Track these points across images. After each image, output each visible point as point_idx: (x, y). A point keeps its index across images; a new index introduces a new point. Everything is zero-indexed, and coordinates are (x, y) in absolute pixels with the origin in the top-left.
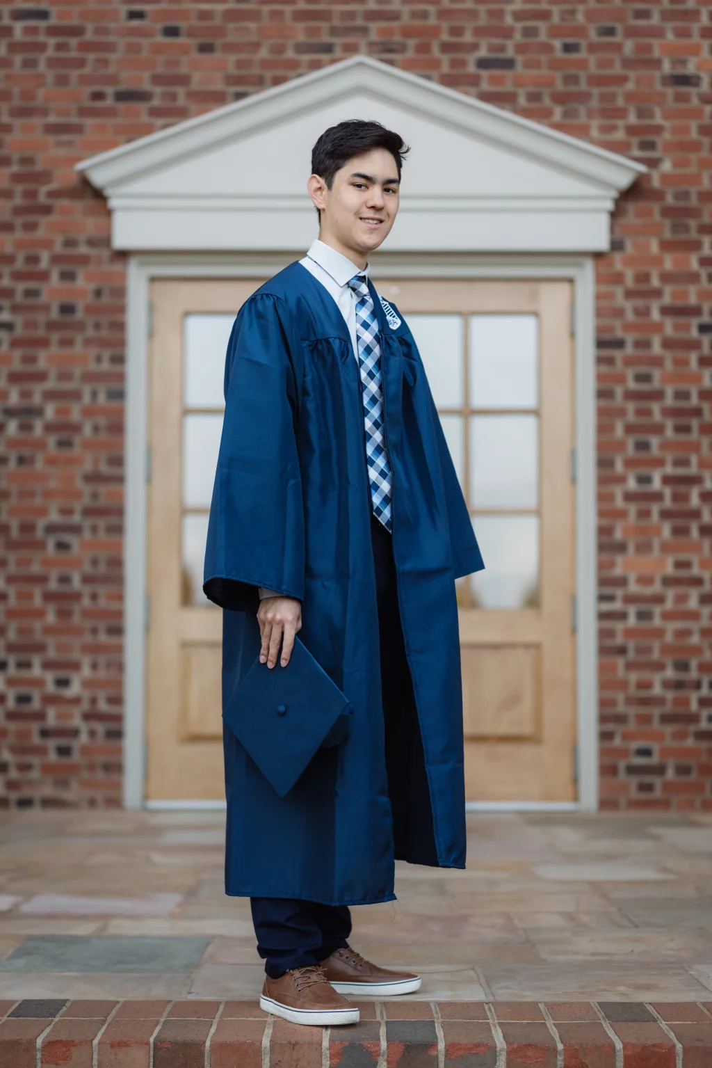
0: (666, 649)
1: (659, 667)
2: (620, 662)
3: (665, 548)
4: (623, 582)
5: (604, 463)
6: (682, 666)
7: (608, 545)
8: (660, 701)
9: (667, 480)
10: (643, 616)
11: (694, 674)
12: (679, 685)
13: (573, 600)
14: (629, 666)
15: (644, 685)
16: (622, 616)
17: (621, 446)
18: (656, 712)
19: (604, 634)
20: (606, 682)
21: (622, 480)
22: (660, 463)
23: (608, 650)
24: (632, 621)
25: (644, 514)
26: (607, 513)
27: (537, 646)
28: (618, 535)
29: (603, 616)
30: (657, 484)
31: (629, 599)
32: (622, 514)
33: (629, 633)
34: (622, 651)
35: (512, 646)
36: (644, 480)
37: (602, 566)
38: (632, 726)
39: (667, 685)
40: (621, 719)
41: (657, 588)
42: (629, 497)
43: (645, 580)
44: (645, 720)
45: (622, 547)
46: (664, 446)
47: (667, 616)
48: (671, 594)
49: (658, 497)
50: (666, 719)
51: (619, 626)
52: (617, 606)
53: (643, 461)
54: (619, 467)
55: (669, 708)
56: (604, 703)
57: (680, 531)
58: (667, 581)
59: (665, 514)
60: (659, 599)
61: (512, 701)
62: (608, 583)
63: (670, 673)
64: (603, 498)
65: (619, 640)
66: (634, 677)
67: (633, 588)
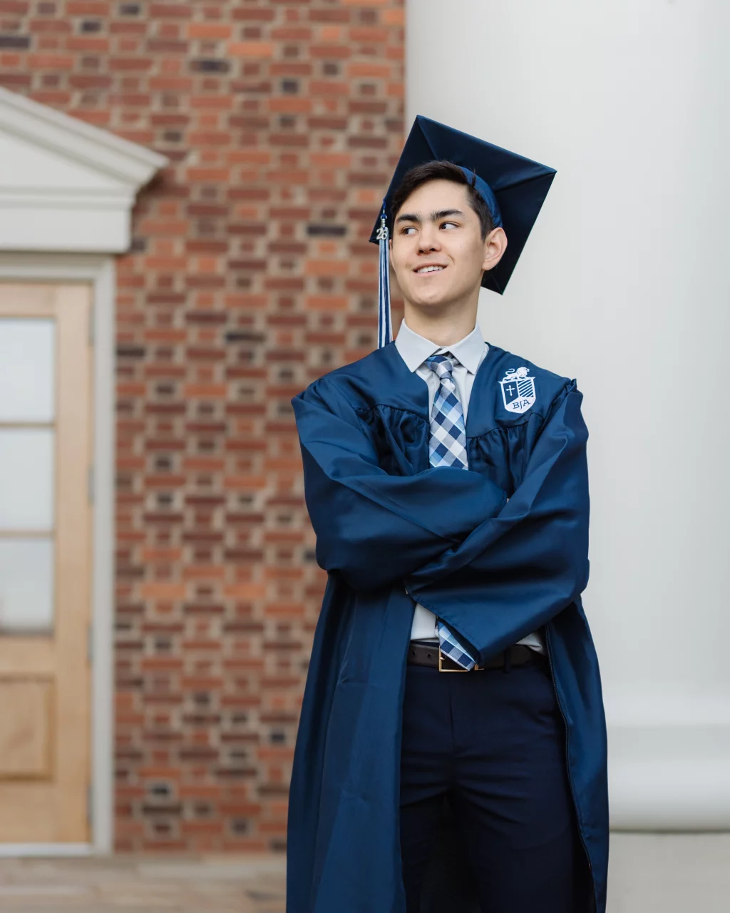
0: (186, 682)
1: (177, 700)
2: (136, 696)
3: (187, 574)
4: (139, 609)
5: (122, 483)
6: (202, 699)
7: (126, 570)
8: (177, 737)
9: (190, 501)
10: (163, 646)
11: (214, 706)
12: (198, 720)
13: (89, 629)
14: (148, 699)
15: (162, 720)
16: (138, 646)
17: (139, 463)
18: (173, 748)
19: (121, 665)
20: (123, 716)
21: (140, 499)
22: (180, 481)
23: (125, 682)
24: (150, 651)
25: (164, 537)
26: (125, 537)
27: (47, 680)
28: (137, 558)
29: (120, 646)
30: (178, 504)
31: (148, 628)
32: (140, 537)
33: (147, 664)
34: (138, 683)
35: (23, 679)
36: (165, 500)
37: (121, 592)
38: (149, 763)
39: (188, 719)
40: (136, 756)
41: (176, 616)
42: (149, 518)
43: (164, 608)
44: (161, 756)
45: (138, 573)
46: (188, 463)
47: (188, 646)
48: (191, 623)
49: (178, 518)
50: (185, 755)
51: (135, 658)
52: (134, 635)
53: (163, 479)
54: (138, 485)
55: (188, 743)
56: (121, 740)
57: (203, 556)
58: (189, 609)
59: (187, 537)
60: (178, 628)
61: (23, 736)
62: (125, 611)
63: (190, 707)
64: (121, 519)
65: (136, 671)
66: (151, 711)
67: (152, 615)
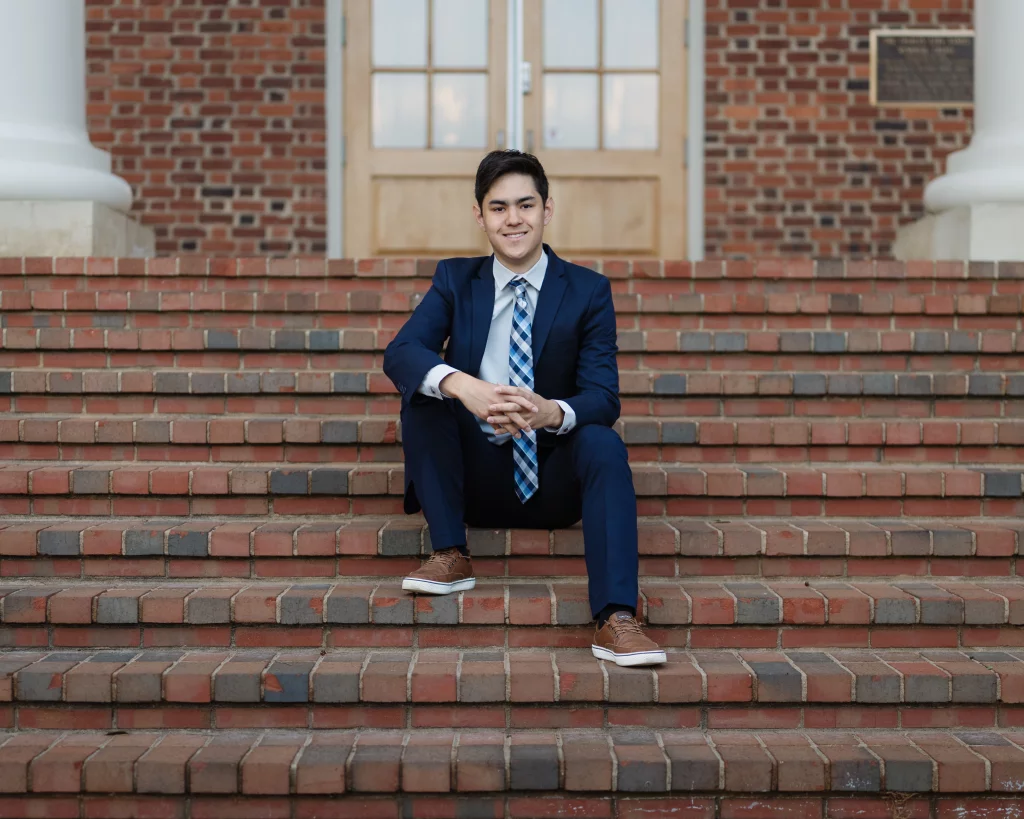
0: (759, 180)
1: (752, 193)
2: (721, 190)
3: (759, 99)
4: (723, 126)
5: (710, 30)
6: (771, 193)
7: (713, 97)
8: (752, 221)
9: (761, 44)
10: (741, 153)
11: (780, 199)
12: (767, 208)
13: (685, 142)
14: (729, 193)
15: (740, 208)
16: (723, 153)
17: (724, 16)
18: (749, 230)
19: (709, 168)
20: (711, 206)
21: (724, 44)
22: (755, 30)
23: (712, 180)
24: (732, 158)
25: (742, 72)
26: (713, 71)
27: (653, 179)
28: (722, 88)
29: (709, 153)
30: (752, 48)
31: (730, 140)
32: (724, 72)
33: (729, 167)
34: (723, 181)
35: (636, 179)
36: (743, 44)
37: (709, 113)
38: (731, 241)
39: (758, 208)
40: (721, 235)
41: (751, 131)
42: (731, 58)
43: (742, 125)
44: (740, 236)
45: (723, 99)
46: (759, 17)
47: (759, 153)
48: (762, 136)
49: (752, 58)
50: (758, 235)
51: (720, 161)
52: (719, 145)
53: (741, 29)
54: (723, 33)
55: (760, 227)
56: (709, 223)
57: (771, 86)
58: (761, 126)
59: (759, 72)
60: (752, 140)
61: (637, 222)
62: (713, 127)
63: (761, 199)
64: (710, 58)
65: (721, 172)
66: (732, 202)
67: (733, 131)
